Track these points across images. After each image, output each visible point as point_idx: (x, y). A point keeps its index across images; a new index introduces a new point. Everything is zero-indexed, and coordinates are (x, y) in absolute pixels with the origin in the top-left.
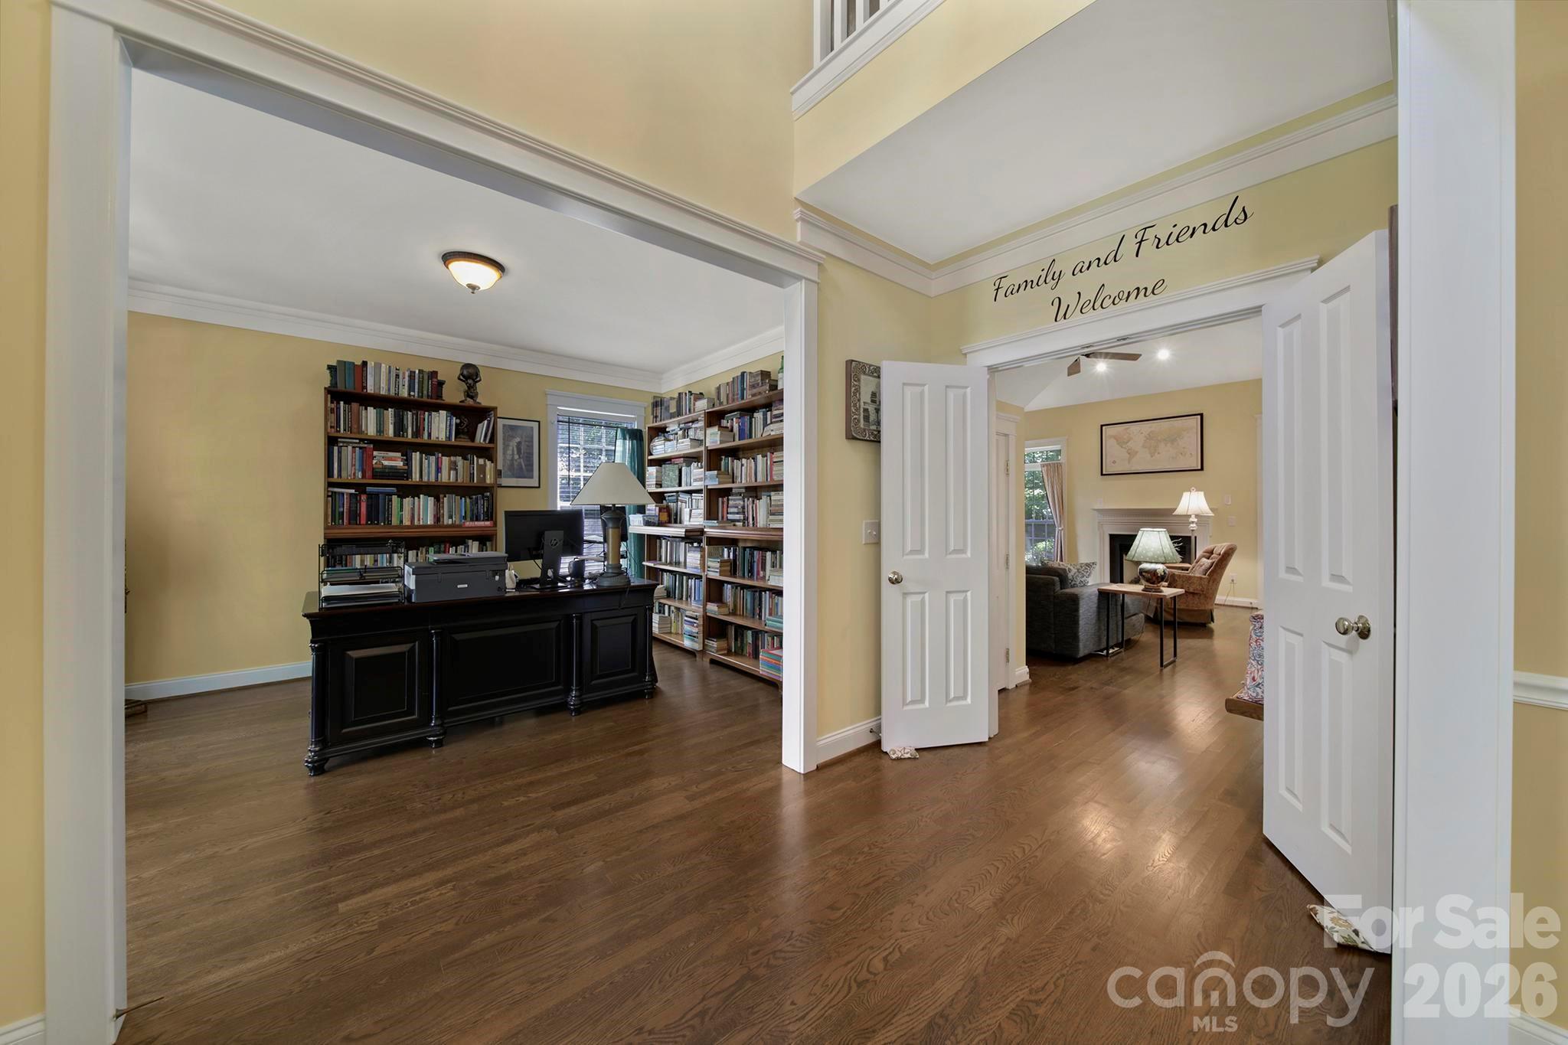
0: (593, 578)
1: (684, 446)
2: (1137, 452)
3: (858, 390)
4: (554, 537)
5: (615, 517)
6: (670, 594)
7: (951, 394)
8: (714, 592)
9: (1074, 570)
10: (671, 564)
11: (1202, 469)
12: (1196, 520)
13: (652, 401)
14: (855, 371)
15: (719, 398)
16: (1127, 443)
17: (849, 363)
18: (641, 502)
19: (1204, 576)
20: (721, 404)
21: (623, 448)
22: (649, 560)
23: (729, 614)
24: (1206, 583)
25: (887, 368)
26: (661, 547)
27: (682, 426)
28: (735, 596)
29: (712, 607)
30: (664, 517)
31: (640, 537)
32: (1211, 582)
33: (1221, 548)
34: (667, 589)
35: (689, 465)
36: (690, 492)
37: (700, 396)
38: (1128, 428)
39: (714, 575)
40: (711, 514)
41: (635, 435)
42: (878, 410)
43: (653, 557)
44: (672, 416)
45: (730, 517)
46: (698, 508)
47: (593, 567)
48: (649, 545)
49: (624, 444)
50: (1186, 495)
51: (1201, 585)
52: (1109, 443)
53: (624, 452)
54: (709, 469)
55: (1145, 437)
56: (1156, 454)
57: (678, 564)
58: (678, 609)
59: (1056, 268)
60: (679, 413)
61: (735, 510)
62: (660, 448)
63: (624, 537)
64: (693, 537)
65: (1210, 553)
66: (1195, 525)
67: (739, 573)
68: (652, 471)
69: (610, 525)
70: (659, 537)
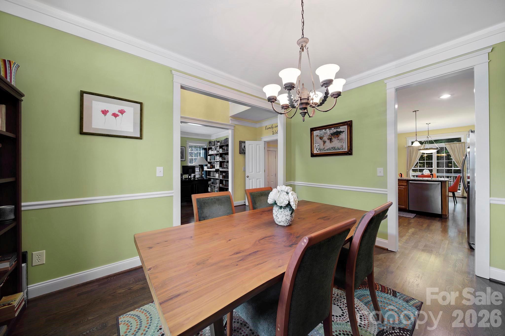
0: (197, 178)
1: (215, 152)
3: (241, 146)
4: (190, 170)
5: (202, 167)
6: (213, 183)
7: (257, 146)
8: (221, 182)
10: (213, 177)
13: (209, 142)
14: (241, 143)
15: (222, 143)
17: (240, 141)
18: (207, 164)
20: (222, 144)
21: (202, 152)
22: (208, 176)
23: (224, 186)
25: (246, 142)
26: (211, 173)
27: (215, 147)
28: (225, 183)
29: (221, 185)
30: (211, 167)
31: (206, 171)
34: (212, 182)
35: (216, 156)
36: (217, 162)
37: (218, 142)
39: (221, 178)
40: (221, 166)
41: (205, 149)
42: (245, 149)
43: (209, 175)
44: (213, 146)
45: (224, 167)
46: (218, 165)
47: (197, 176)
48: (208, 173)
49: (203, 151)
53: (203, 153)
54: (220, 157)
57: (214, 177)
58: (214, 186)
59: (273, 126)
60: (214, 145)
61: (225, 165)
62: (211, 152)
63: (203, 170)
64: (217, 171)
67: (226, 178)
68: (209, 157)
69: (201, 168)
70: (211, 171)
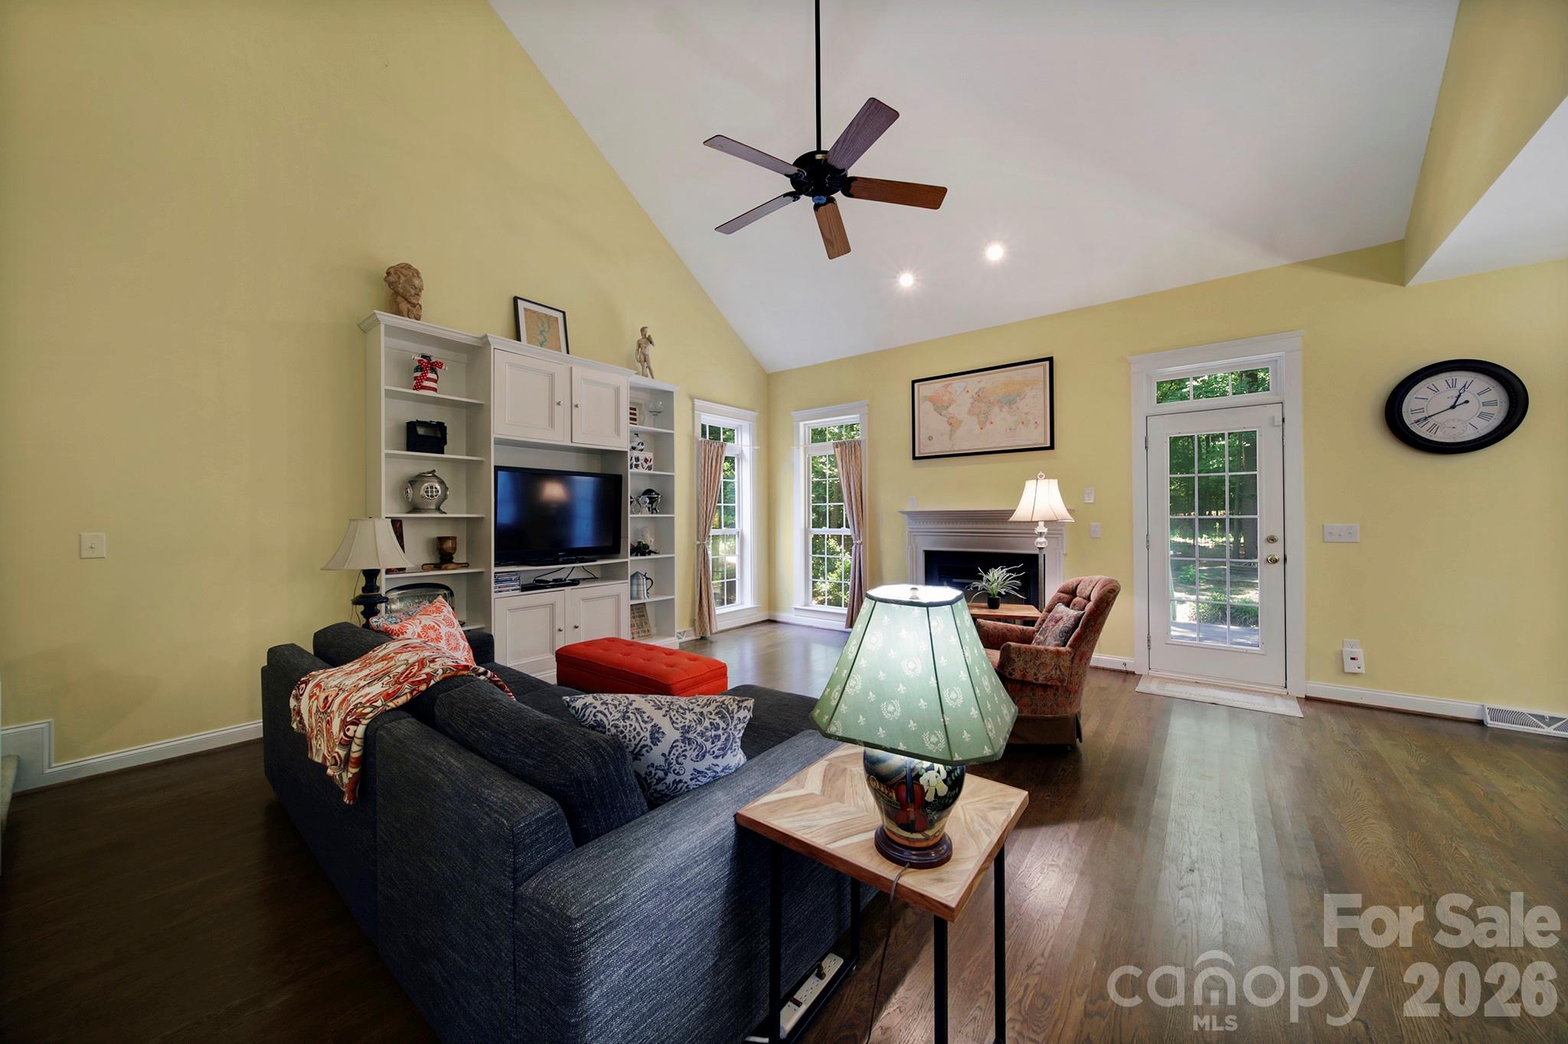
2: (961, 422)
9: (671, 734)
11: (1052, 447)
12: (1045, 530)
16: (948, 407)
19: (1062, 649)
24: (1068, 664)
32: (1076, 660)
33: (1091, 584)
38: (948, 386)
50: (1030, 485)
51: (1057, 667)
52: (924, 409)
55: (973, 397)
56: (988, 423)
65: (1069, 595)
66: (1043, 539)
